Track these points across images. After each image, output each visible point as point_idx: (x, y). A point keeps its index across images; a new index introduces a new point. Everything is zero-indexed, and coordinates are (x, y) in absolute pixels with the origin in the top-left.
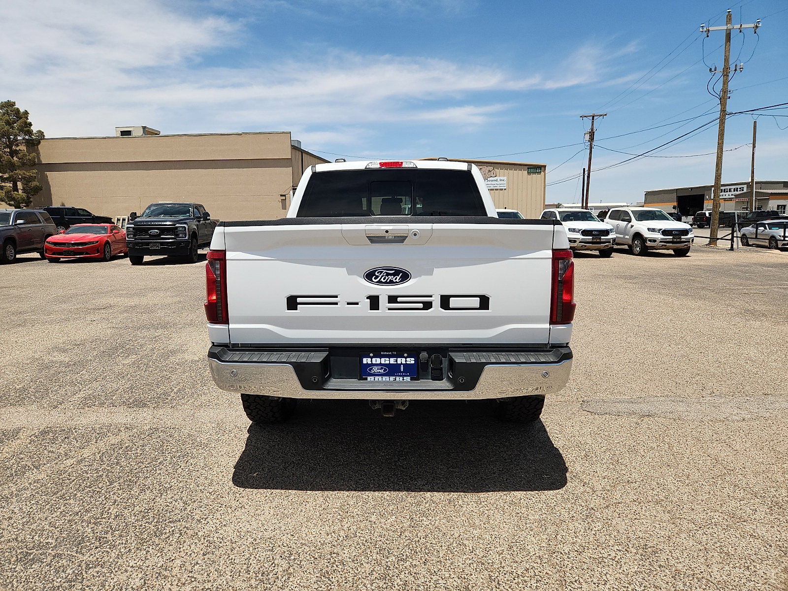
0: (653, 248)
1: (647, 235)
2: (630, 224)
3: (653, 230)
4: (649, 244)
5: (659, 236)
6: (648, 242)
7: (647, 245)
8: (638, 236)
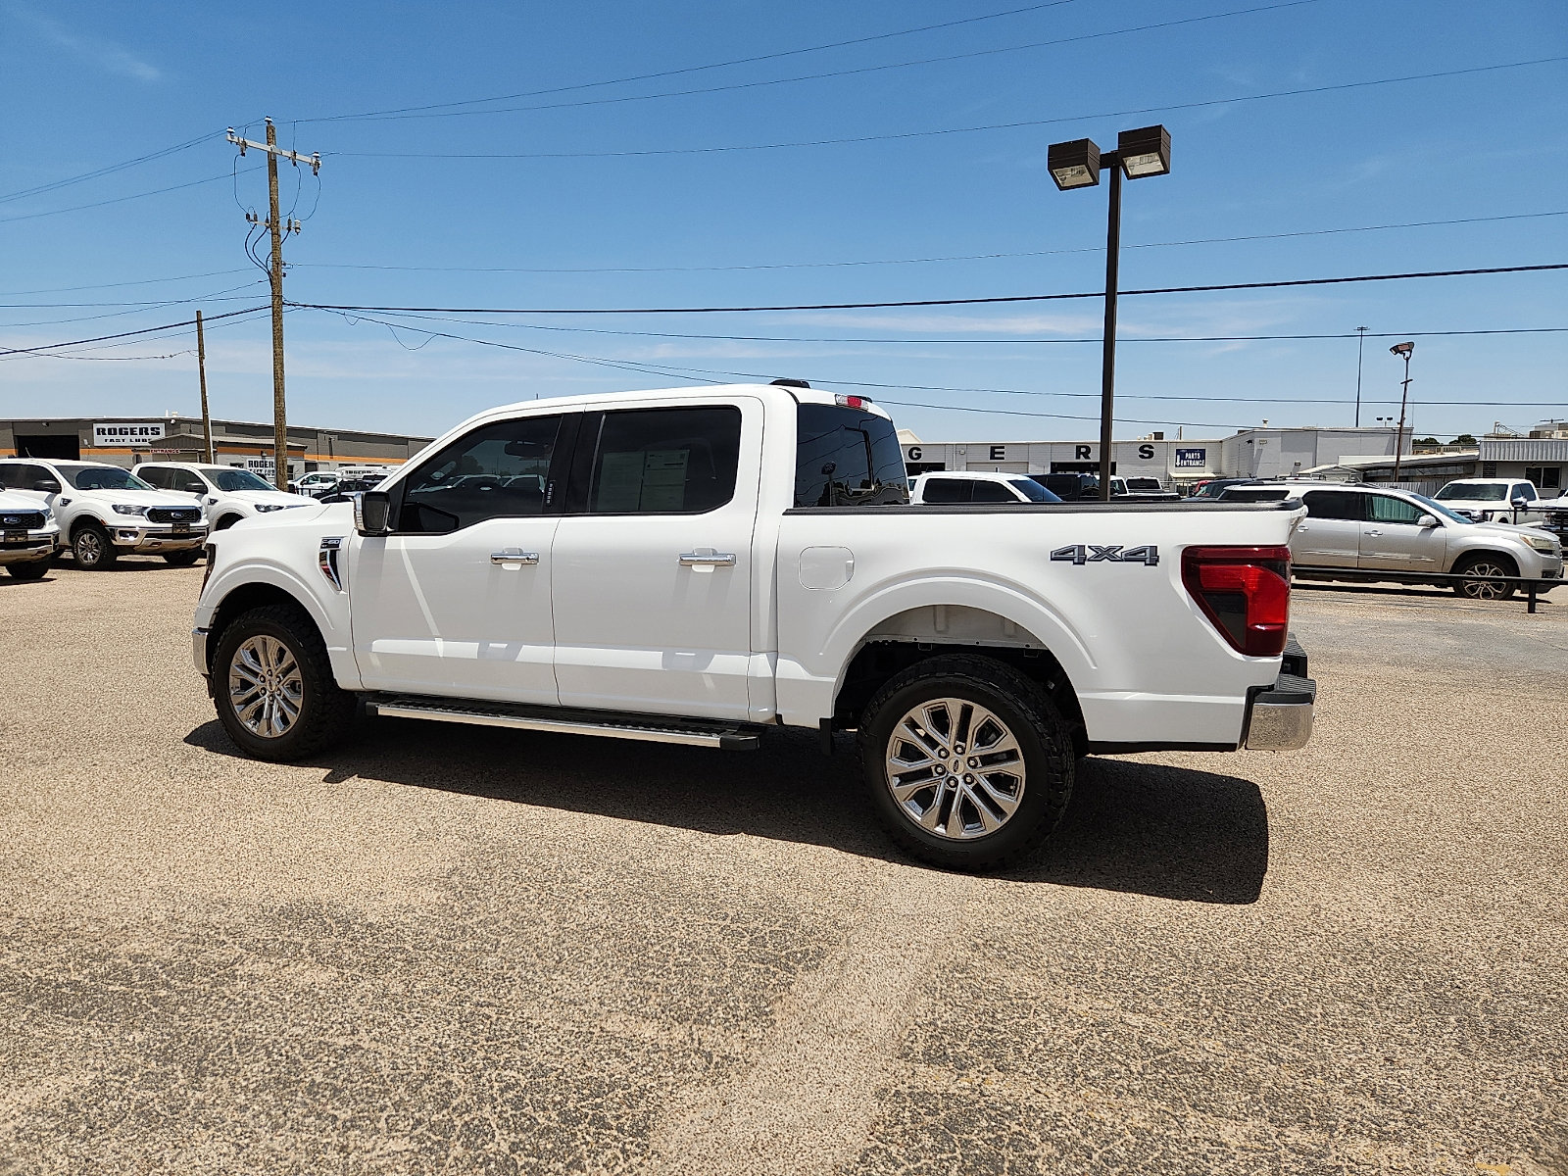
0: (130, 550)
1: (113, 520)
2: (59, 497)
3: (127, 510)
4: (119, 541)
5: (142, 522)
6: (118, 537)
7: (114, 542)
8: (86, 523)
